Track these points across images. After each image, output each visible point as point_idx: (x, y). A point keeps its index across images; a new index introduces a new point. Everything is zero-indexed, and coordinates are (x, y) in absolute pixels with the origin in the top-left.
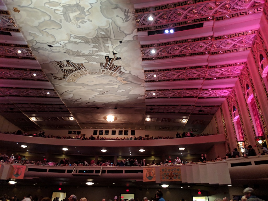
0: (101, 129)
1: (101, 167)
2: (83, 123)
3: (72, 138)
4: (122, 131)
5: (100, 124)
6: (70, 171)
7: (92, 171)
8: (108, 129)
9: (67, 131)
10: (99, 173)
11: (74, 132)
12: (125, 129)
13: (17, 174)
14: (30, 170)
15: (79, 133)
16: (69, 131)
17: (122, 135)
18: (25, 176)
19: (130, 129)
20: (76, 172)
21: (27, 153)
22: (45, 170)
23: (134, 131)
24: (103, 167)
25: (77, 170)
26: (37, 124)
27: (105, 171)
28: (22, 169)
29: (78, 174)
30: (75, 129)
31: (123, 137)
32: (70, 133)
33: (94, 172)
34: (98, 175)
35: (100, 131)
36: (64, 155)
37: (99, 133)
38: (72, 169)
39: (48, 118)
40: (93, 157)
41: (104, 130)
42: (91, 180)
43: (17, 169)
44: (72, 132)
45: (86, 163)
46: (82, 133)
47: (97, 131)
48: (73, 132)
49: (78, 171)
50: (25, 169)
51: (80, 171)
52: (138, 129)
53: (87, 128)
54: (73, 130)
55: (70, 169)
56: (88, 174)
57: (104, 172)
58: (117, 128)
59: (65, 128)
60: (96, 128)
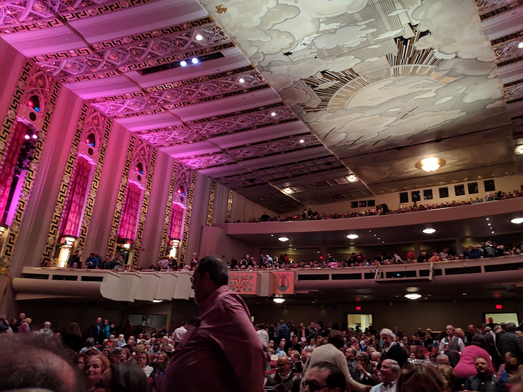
0: (415, 188)
1: (430, 264)
2: (376, 184)
3: (361, 215)
4: (462, 187)
5: (411, 180)
6: (370, 276)
7: (413, 273)
8: (430, 186)
9: (348, 204)
10: (428, 275)
11: (362, 202)
12: (468, 180)
13: (283, 286)
14: (301, 277)
15: (372, 203)
16: (352, 203)
17: (464, 194)
18: (296, 288)
19: (480, 179)
20: (382, 277)
21: (290, 249)
22: (326, 277)
23: (492, 182)
24: (434, 264)
25: (382, 273)
26: (295, 199)
27: (440, 270)
28: (288, 277)
29: (385, 279)
30: (363, 196)
31: (466, 197)
32: (355, 205)
33: (418, 273)
34: (428, 280)
35: (413, 193)
36: (352, 248)
37: (413, 197)
38: (373, 271)
39: (311, 185)
40: (410, 245)
41: (421, 191)
42: (413, 289)
43: (281, 279)
44: (359, 204)
45: (398, 257)
46: (377, 204)
47: (407, 193)
48: (361, 204)
49: (385, 275)
50: (293, 278)
51: (389, 275)
52: (502, 175)
53: (386, 192)
54: (358, 200)
55: (368, 271)
56: (405, 278)
57: (437, 272)
58: (449, 182)
59: (344, 197)
60: (403, 190)
